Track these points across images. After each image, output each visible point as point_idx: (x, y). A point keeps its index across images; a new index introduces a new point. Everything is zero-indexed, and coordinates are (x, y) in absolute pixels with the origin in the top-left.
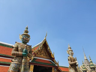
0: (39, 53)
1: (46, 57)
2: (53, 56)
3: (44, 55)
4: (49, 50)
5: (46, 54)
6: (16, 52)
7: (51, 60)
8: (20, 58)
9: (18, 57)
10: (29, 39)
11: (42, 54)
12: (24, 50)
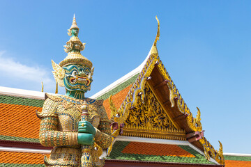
0: (133, 119)
1: (164, 131)
2: (198, 124)
3: (156, 125)
4: (176, 100)
5: (163, 118)
6: (56, 134)
7: (187, 140)
8: (71, 151)
9: (64, 151)
10: (89, 77)
11: (146, 119)
12: (82, 123)
